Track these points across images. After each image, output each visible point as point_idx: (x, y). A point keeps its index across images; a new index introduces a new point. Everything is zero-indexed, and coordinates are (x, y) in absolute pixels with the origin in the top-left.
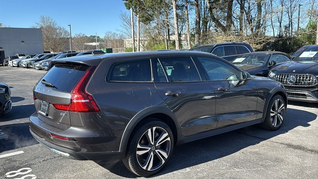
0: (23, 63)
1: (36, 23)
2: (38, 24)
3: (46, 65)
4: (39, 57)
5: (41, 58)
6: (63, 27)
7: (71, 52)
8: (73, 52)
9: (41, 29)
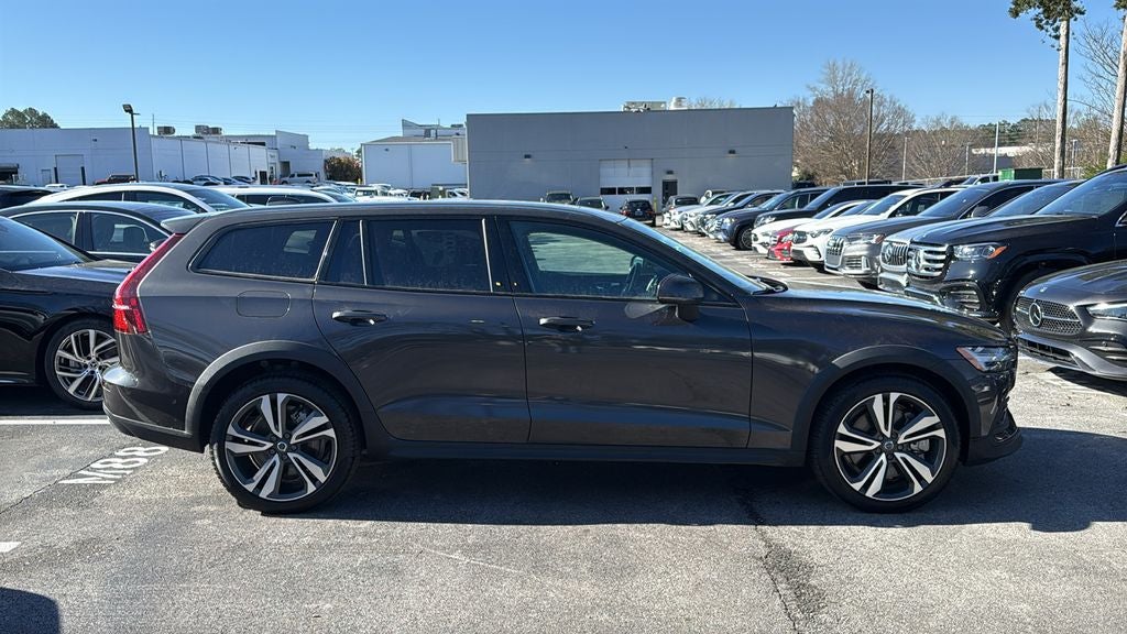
0: (689, 219)
1: (808, 87)
2: (814, 89)
3: (723, 227)
4: (735, 201)
5: (739, 204)
6: (891, 97)
7: (864, 183)
8: (869, 183)
9: (792, 108)
